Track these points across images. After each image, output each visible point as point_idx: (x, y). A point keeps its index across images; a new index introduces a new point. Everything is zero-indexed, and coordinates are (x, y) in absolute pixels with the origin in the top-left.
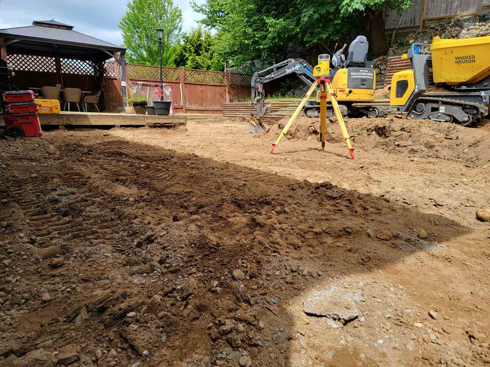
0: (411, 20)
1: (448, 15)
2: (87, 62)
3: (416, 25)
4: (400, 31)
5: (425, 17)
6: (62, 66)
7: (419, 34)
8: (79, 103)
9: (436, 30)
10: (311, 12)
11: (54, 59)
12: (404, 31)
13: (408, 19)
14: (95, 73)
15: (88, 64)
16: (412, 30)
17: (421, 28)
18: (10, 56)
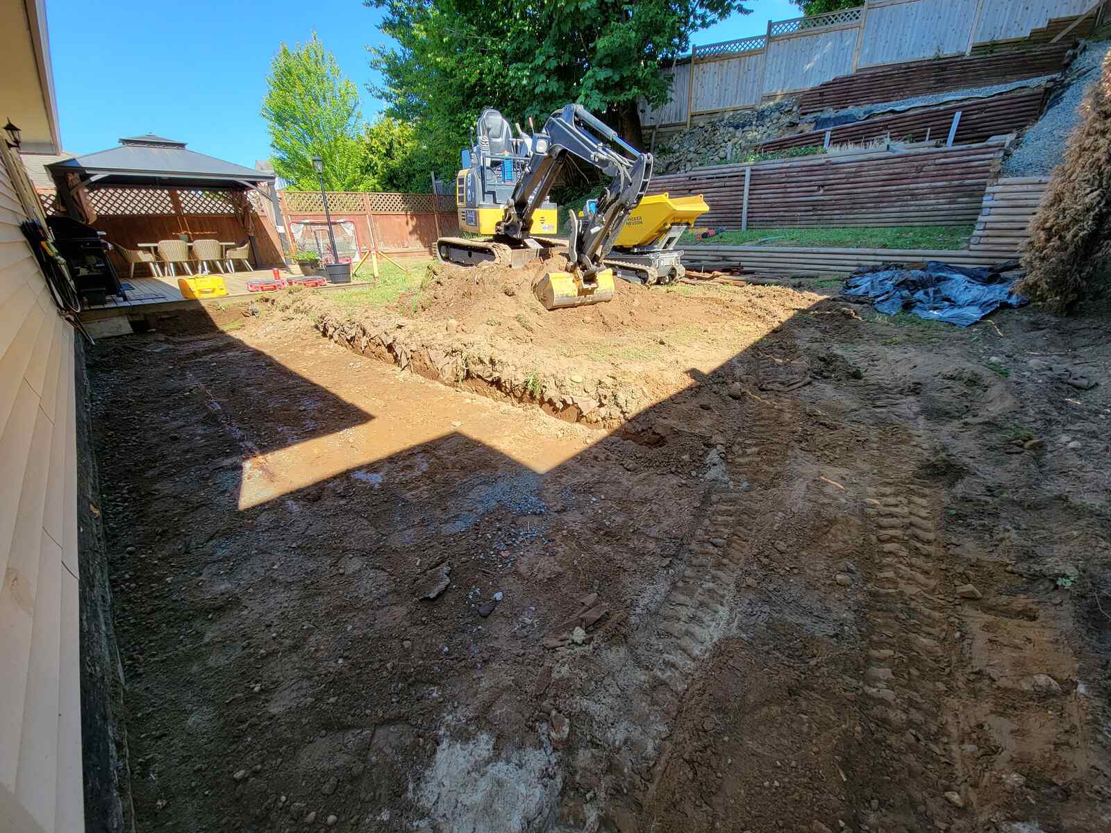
0: (676, 115)
1: (721, 107)
2: (220, 193)
3: (683, 121)
4: (662, 130)
5: (693, 111)
6: (182, 202)
7: (685, 135)
8: (219, 261)
9: (706, 132)
10: (537, 112)
11: (166, 192)
12: (668, 129)
13: (673, 113)
14: (236, 211)
15: (221, 196)
16: (678, 128)
17: (688, 126)
18: (96, 192)
